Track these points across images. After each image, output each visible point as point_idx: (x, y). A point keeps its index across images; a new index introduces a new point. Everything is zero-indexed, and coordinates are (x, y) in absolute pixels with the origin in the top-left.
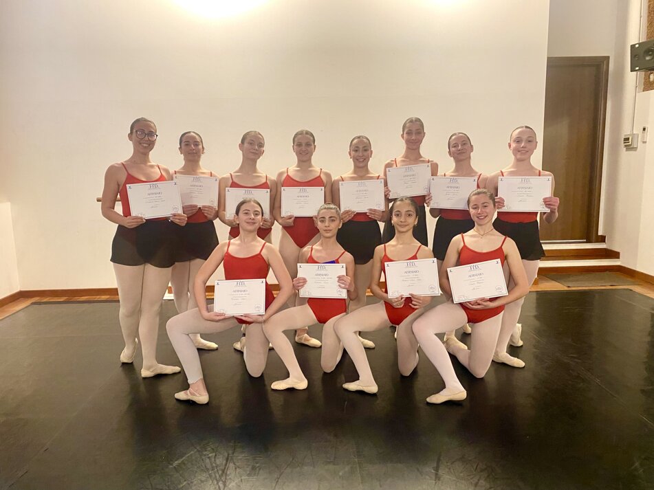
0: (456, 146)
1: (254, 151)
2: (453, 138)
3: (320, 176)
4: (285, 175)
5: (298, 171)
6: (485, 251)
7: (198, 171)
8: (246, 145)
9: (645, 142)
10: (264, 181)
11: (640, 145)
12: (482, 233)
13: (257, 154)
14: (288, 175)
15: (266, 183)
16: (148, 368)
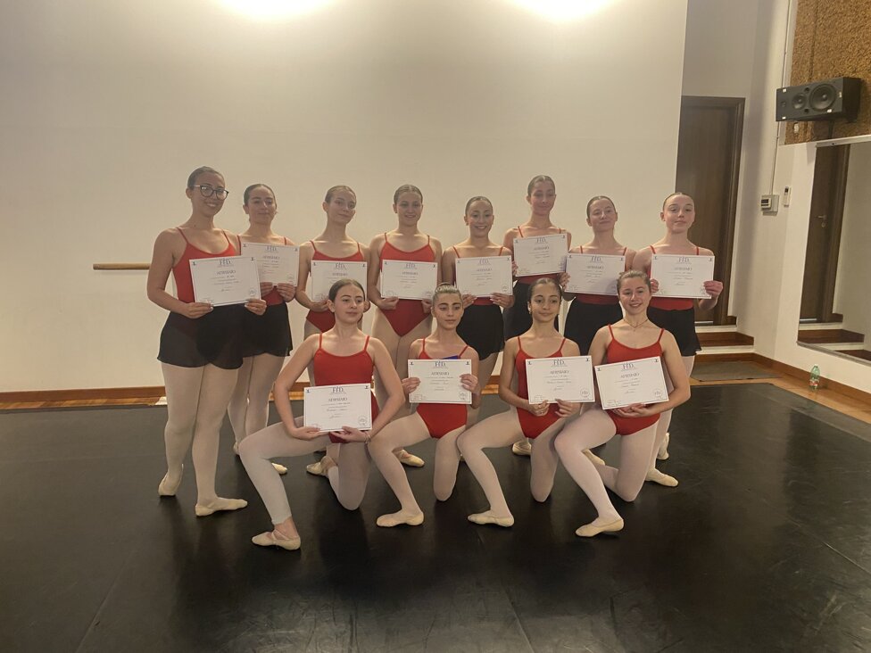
0: (598, 213)
1: (343, 213)
2: (594, 202)
3: (428, 245)
4: (383, 243)
5: (399, 237)
6: (639, 347)
7: (269, 237)
8: (332, 204)
9: (786, 206)
10: (356, 250)
11: (781, 208)
12: (634, 324)
13: (346, 216)
14: (387, 243)
15: (359, 253)
16: (206, 504)
